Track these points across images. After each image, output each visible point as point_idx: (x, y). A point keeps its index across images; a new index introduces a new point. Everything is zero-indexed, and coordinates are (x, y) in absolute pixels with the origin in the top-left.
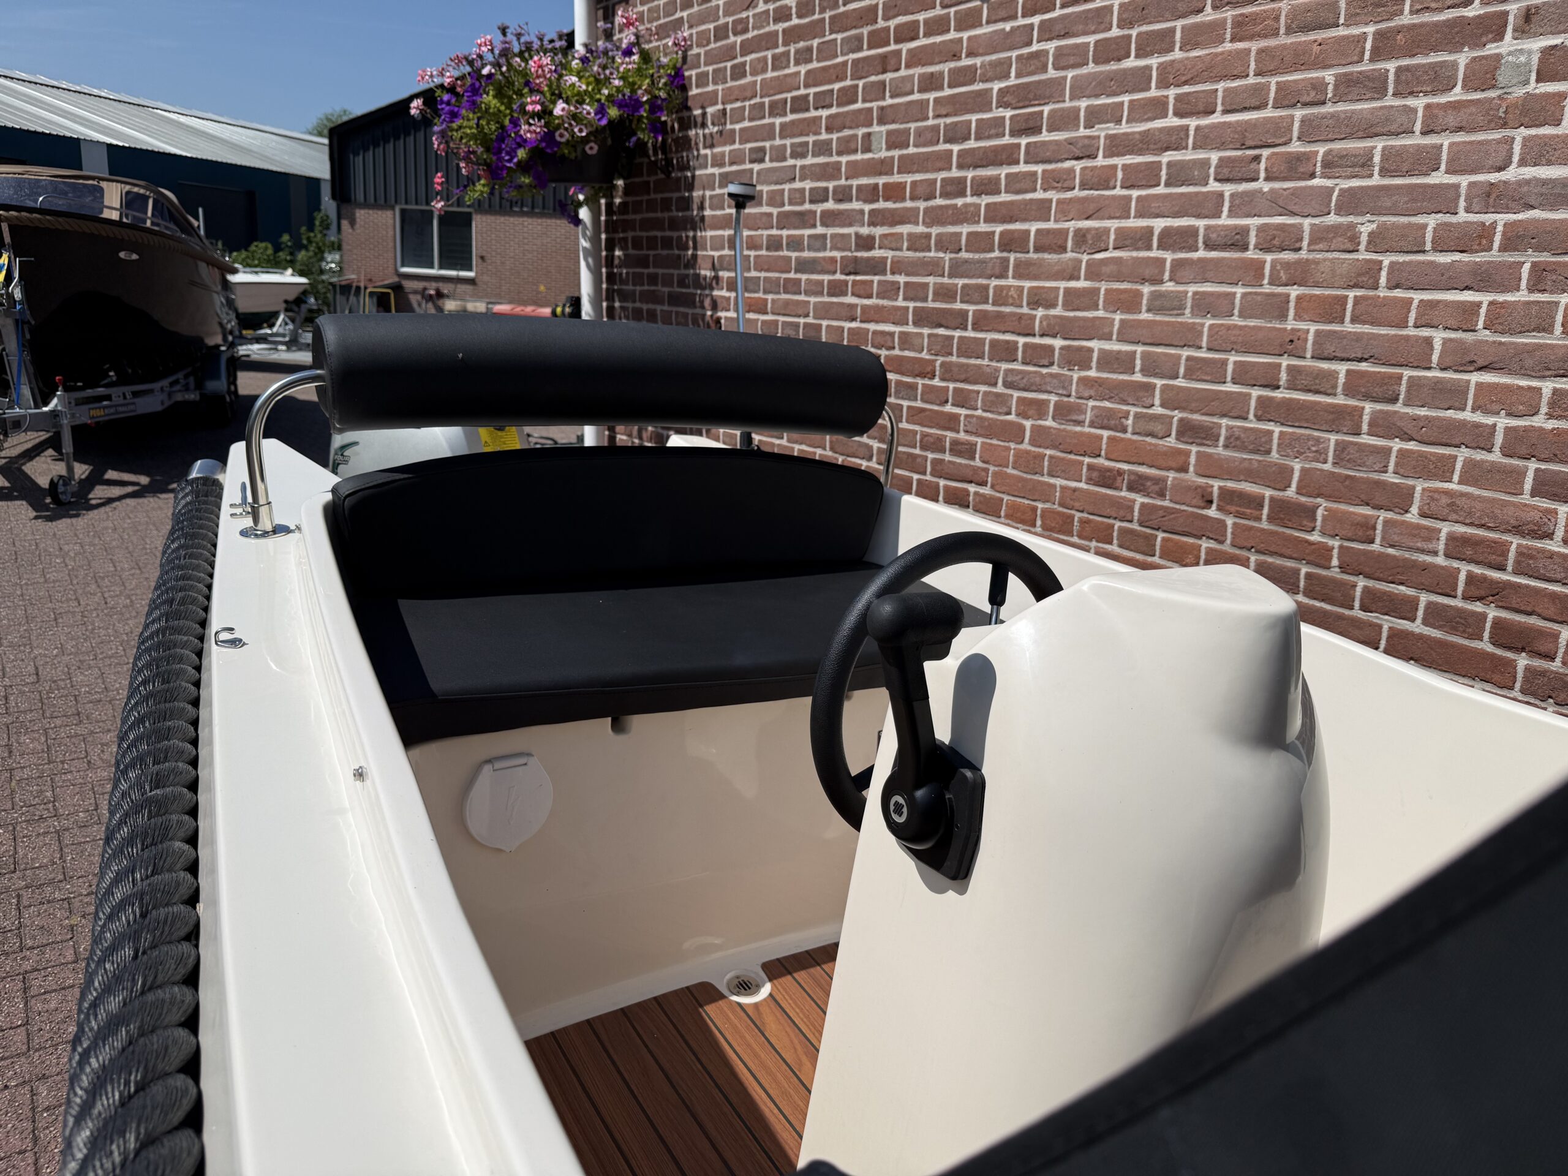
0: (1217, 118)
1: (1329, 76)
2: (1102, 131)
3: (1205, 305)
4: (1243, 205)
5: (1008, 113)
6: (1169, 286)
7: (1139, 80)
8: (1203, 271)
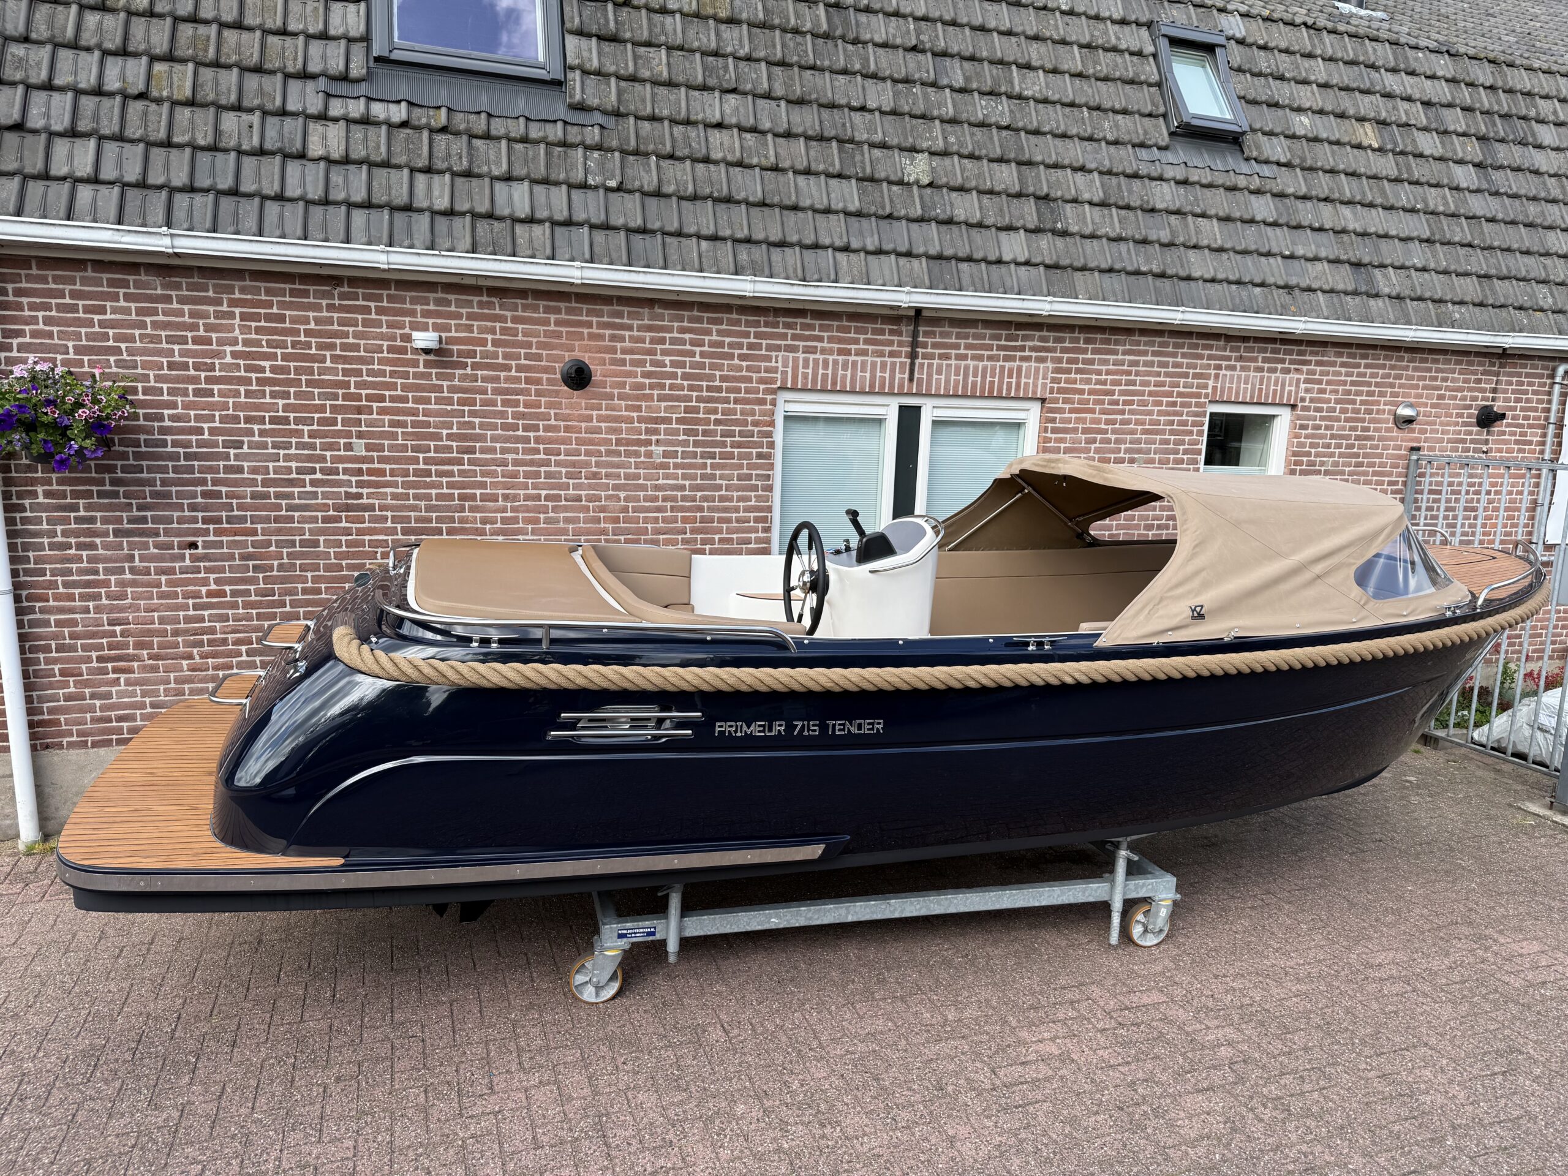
0: (562, 457)
1: (602, 449)
2: (510, 457)
3: (567, 520)
4: (577, 487)
5: (454, 444)
6: (551, 514)
7: (527, 440)
8: (566, 509)
